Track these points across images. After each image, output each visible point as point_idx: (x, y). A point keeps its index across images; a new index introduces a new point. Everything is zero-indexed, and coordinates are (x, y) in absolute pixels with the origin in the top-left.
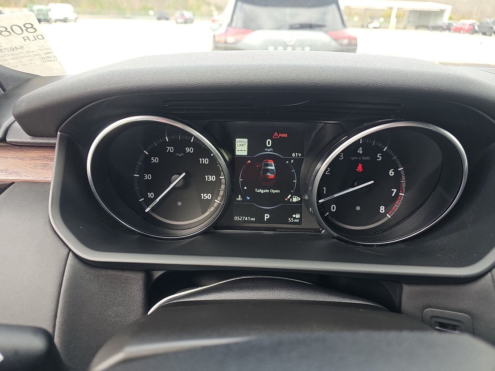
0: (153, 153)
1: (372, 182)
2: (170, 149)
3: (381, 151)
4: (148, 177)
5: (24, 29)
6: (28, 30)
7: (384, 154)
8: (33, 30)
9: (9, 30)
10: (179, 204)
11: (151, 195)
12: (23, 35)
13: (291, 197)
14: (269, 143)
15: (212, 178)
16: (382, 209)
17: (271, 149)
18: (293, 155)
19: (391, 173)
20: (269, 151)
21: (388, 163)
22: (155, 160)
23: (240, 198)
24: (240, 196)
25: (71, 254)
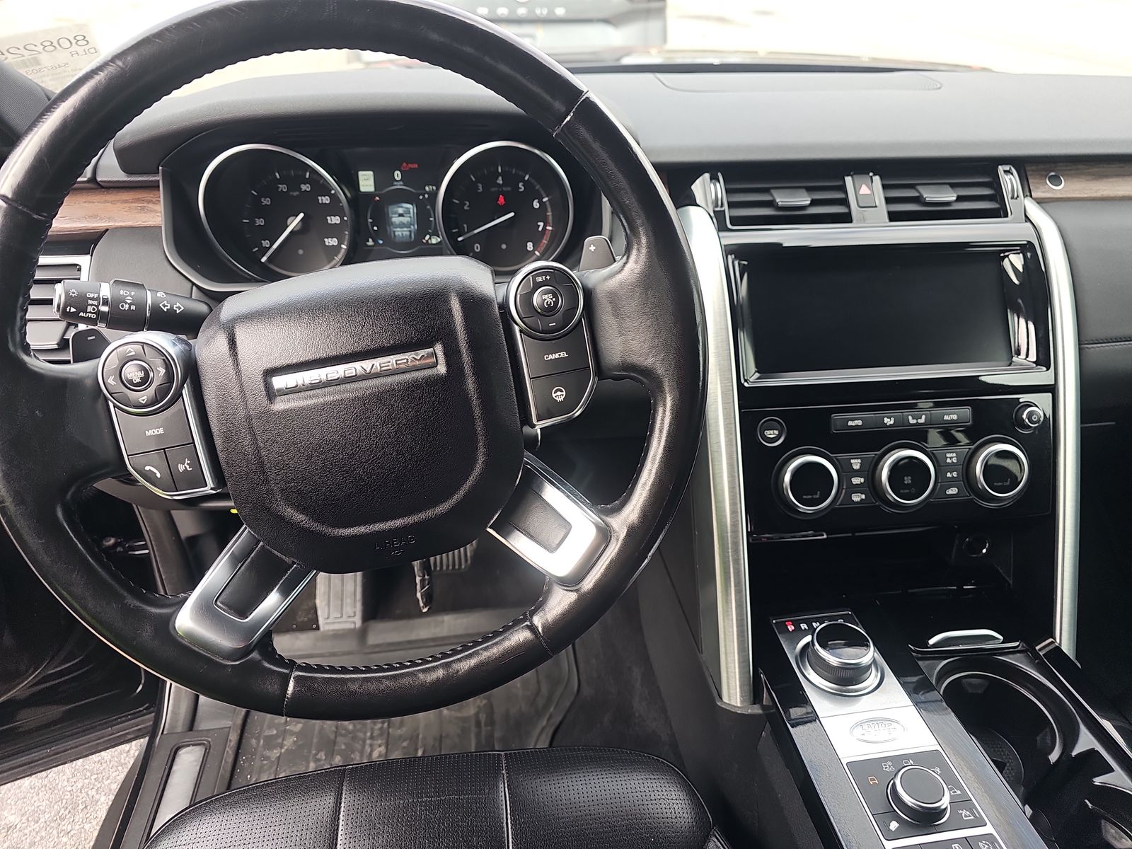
0: (263, 194)
1: (512, 214)
2: (283, 187)
3: (523, 180)
4: (260, 222)
5: (74, 41)
6: (79, 43)
7: (526, 184)
8: (85, 43)
9: (55, 43)
10: (301, 252)
11: (266, 243)
12: (71, 50)
13: (430, 238)
14: (398, 175)
15: (335, 220)
16: (530, 246)
17: (401, 183)
18: (427, 188)
19: (536, 205)
20: (399, 186)
21: (532, 194)
22: (266, 201)
23: (370, 243)
24: (370, 240)
25: (194, 287)
